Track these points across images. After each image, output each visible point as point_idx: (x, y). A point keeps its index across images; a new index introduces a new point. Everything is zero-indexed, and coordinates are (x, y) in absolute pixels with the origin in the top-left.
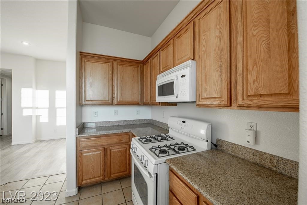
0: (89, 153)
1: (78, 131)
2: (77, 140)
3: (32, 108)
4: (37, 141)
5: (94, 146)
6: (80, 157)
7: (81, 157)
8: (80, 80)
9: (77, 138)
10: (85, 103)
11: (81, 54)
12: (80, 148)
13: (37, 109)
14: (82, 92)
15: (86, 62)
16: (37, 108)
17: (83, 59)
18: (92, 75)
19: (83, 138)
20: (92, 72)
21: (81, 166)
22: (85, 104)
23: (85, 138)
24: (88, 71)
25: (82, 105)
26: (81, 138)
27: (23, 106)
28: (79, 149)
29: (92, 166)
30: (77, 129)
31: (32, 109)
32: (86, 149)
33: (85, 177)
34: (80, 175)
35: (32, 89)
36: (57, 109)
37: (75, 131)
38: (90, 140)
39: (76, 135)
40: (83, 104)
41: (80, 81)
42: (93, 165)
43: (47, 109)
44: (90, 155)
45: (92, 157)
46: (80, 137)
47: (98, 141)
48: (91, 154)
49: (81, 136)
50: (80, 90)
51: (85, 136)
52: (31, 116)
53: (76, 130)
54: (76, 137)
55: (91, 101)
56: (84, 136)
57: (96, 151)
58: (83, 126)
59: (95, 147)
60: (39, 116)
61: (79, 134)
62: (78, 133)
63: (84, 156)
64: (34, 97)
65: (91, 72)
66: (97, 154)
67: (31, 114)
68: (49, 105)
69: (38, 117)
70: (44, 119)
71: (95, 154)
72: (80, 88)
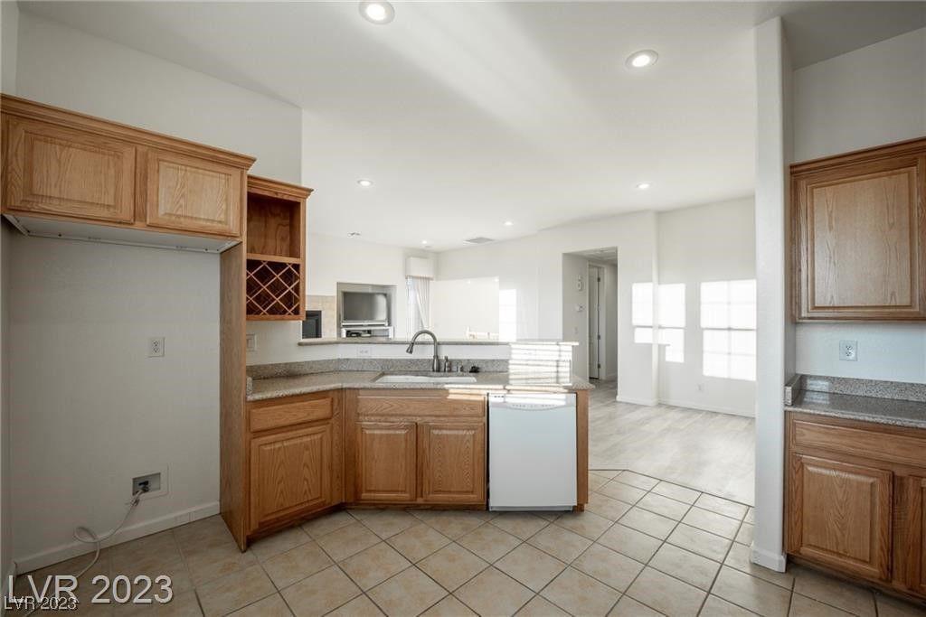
0: (826, 468)
1: (790, 394)
2: (788, 419)
3: (651, 327)
4: (660, 405)
5: (845, 454)
6: (796, 473)
7: (800, 472)
8: (791, 248)
9: (788, 414)
10: (810, 315)
11: (795, 169)
12: (797, 445)
13: (660, 330)
14: (800, 284)
15: (813, 188)
16: (660, 327)
17: (803, 183)
18: (834, 223)
19: (807, 417)
20: (834, 214)
21: (799, 498)
22: (810, 318)
23: (813, 419)
24: (821, 216)
25: (798, 320)
26: (799, 416)
27: (635, 322)
28: (794, 448)
29: (837, 513)
30: (789, 389)
31: (651, 330)
32: (817, 454)
33: (810, 538)
34: (796, 524)
35: (651, 284)
36: (706, 333)
37: (782, 392)
38: (832, 432)
39: (786, 405)
40: (804, 318)
41: (791, 251)
42: (842, 513)
43: (682, 331)
44: (829, 477)
45: (841, 487)
46: (796, 412)
47: (864, 440)
48: (833, 473)
49: (800, 410)
50: (791, 278)
51: (814, 414)
52: (650, 345)
53: (785, 392)
54: (785, 412)
55: (834, 308)
56: (810, 414)
57: (856, 473)
58: (801, 386)
59: (852, 459)
60: (665, 346)
61: (792, 405)
62: (790, 401)
63: (808, 471)
64: (655, 303)
65: (830, 216)
66: (860, 484)
67: (651, 342)
68: (687, 322)
69: (662, 348)
70: (675, 355)
71: (848, 480)
72: (792, 272)
